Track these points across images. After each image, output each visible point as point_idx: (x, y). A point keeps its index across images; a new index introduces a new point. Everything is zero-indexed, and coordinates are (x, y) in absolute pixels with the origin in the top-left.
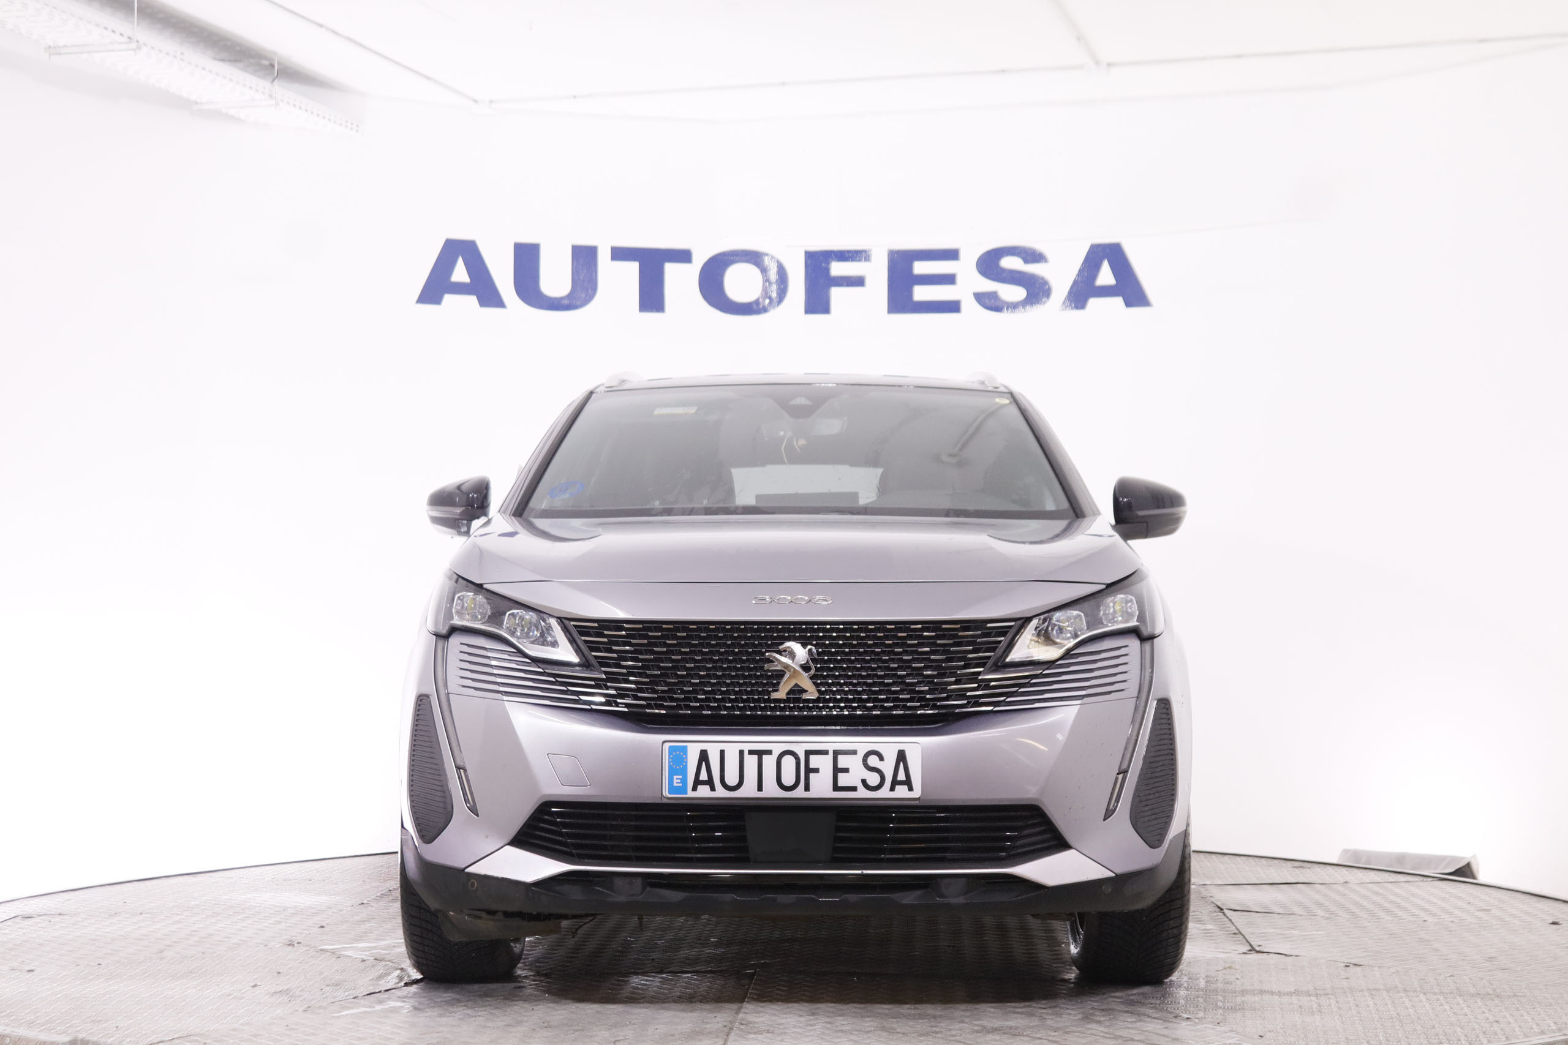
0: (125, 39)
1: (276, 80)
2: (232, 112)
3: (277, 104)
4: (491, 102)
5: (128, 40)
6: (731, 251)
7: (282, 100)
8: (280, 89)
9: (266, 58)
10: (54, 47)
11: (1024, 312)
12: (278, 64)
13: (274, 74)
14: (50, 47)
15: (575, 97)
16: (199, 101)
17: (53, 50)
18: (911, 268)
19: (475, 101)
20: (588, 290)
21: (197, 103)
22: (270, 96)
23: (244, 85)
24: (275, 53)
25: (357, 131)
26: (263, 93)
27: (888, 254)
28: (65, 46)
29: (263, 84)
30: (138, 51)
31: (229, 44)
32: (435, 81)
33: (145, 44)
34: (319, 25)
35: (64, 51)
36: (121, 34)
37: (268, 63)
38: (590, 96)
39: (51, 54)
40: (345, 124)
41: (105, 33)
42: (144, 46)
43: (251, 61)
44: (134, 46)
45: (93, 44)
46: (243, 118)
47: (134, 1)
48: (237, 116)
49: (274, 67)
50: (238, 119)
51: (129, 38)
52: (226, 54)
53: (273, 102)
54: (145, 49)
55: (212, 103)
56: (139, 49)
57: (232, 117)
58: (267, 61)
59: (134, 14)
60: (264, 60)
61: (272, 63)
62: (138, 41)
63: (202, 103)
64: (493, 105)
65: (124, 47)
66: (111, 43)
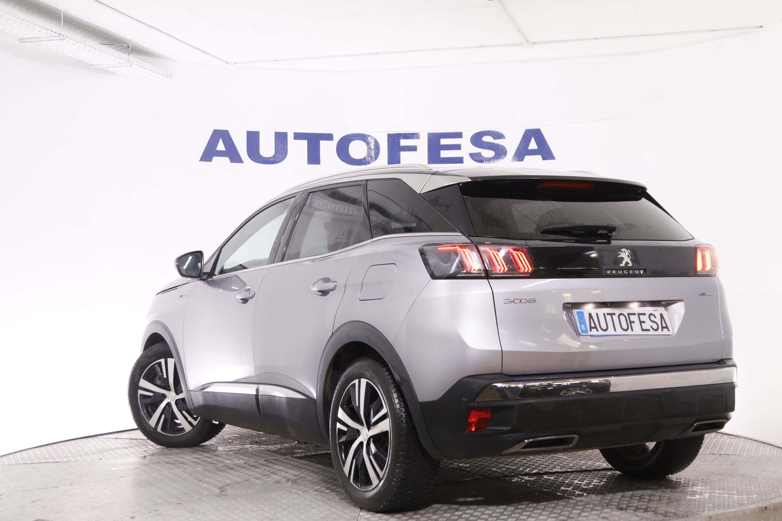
0: (57, 35)
1: (131, 54)
2: (109, 69)
3: (131, 65)
4: (235, 63)
5: (59, 35)
6: (351, 134)
7: (134, 64)
8: (132, 58)
10: (23, 39)
11: (494, 162)
12: (132, 46)
13: (130, 50)
14: (21, 39)
15: (275, 61)
16: (93, 64)
17: (22, 40)
18: (439, 142)
19: (227, 63)
20: (283, 154)
21: (92, 65)
22: (128, 61)
23: (115, 56)
24: (130, 40)
25: (170, 79)
26: (125, 60)
27: (428, 135)
28: (28, 38)
29: (124, 56)
30: (63, 40)
31: (107, 36)
32: (208, 54)
33: (67, 37)
34: (151, 27)
35: (28, 40)
36: (55, 32)
37: (126, 45)
38: (283, 60)
39: (21, 42)
40: (164, 75)
41: (48, 32)
42: (66, 38)
43: (119, 44)
44: (61, 38)
45: (41, 37)
46: (115, 72)
47: (61, 16)
48: (111, 71)
49: (130, 47)
50: (112, 73)
51: (59, 34)
52: (106, 41)
53: (129, 64)
54: (67, 40)
55: (100, 65)
56: (64, 39)
57: (110, 72)
58: (126, 44)
59: (61, 22)
60: (125, 44)
61: (128, 45)
62: (63, 36)
63: (94, 65)
64: (236, 65)
65: (57, 38)
66: (51, 36)
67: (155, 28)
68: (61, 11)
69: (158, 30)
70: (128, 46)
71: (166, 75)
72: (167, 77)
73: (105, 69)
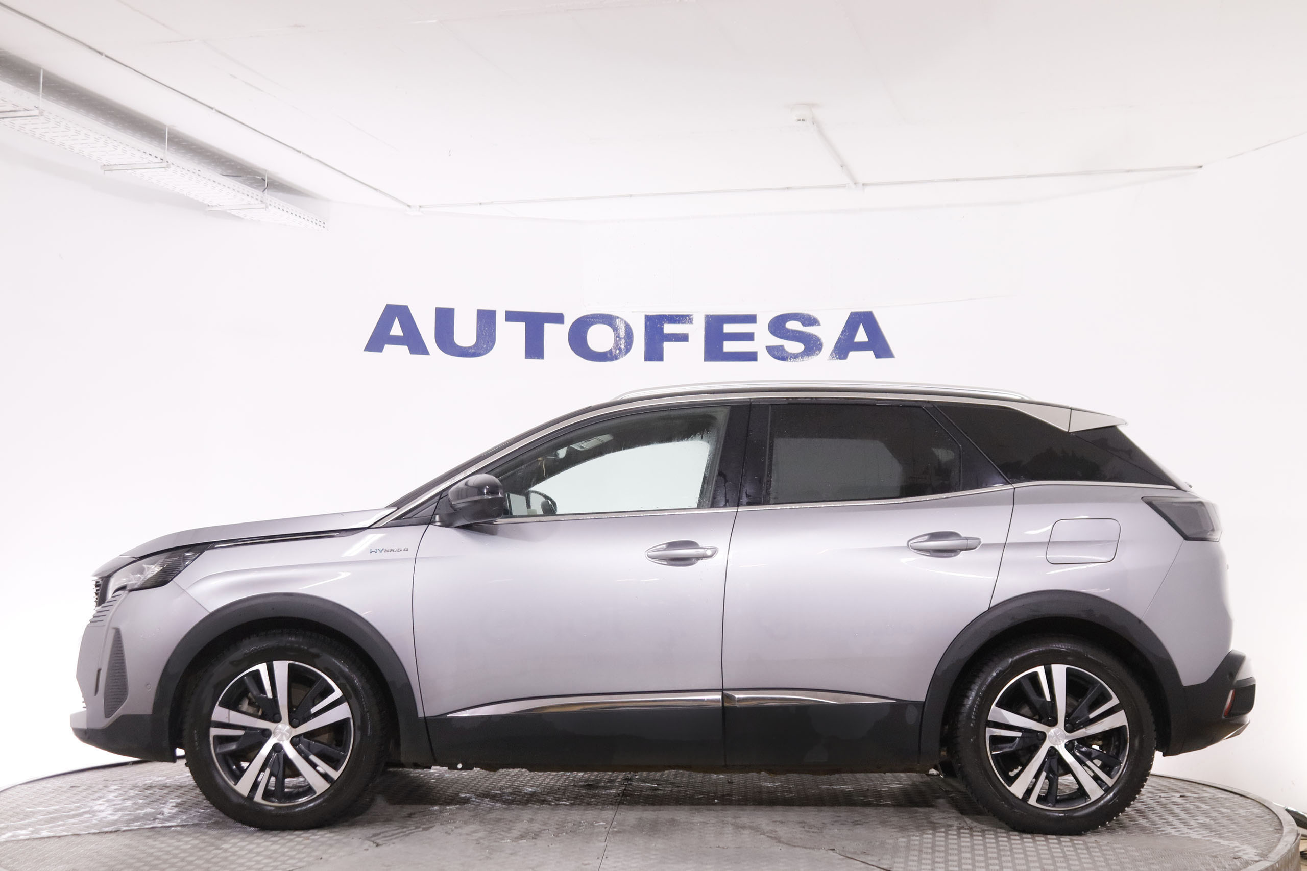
0: (158, 160)
1: (266, 190)
2: (234, 212)
3: (267, 207)
4: (420, 206)
5: (161, 161)
7: (270, 205)
8: (271, 197)
9: (259, 174)
10: (108, 165)
11: (803, 361)
12: (269, 178)
13: (265, 184)
14: (105, 165)
15: (480, 204)
16: (210, 205)
17: (107, 168)
19: (409, 206)
21: (209, 206)
22: (262, 201)
23: (243, 194)
24: (266, 170)
25: (324, 227)
26: (257, 199)
28: (116, 165)
29: (257, 193)
30: (167, 169)
31: (233, 164)
32: (381, 192)
33: (172, 164)
34: (298, 151)
35: (115, 168)
36: (156, 157)
37: (260, 178)
38: (492, 203)
39: (105, 171)
40: (314, 221)
41: (144, 156)
42: (172, 166)
43: (248, 176)
44: (164, 165)
45: (135, 164)
46: (242, 217)
47: (165, 133)
48: (237, 215)
49: (265, 180)
50: (239, 217)
51: (161, 159)
52: (230, 171)
53: (264, 206)
54: (173, 168)
55: (220, 205)
56: (168, 167)
57: (234, 216)
58: (260, 176)
59: (165, 142)
60: (258, 176)
61: (263, 177)
62: (167, 162)
63: (212, 206)
64: (422, 209)
65: (158, 165)
66: (149, 163)
67: (303, 153)
68: (165, 126)
69: (308, 156)
70: (263, 179)
71: (318, 222)
72: (320, 225)
73: (228, 211)
